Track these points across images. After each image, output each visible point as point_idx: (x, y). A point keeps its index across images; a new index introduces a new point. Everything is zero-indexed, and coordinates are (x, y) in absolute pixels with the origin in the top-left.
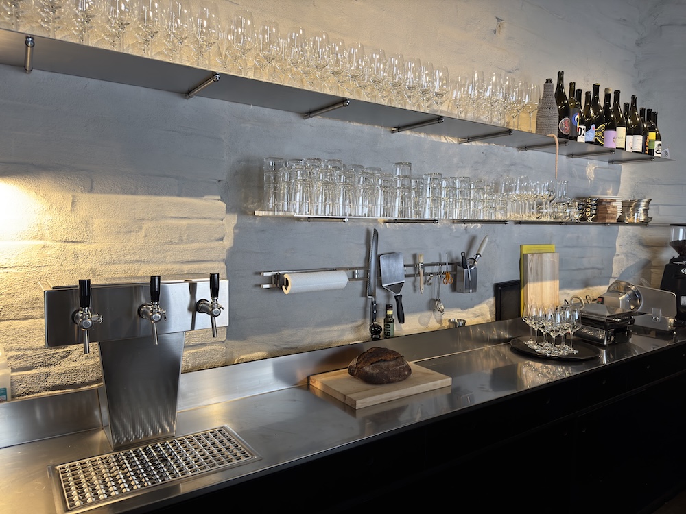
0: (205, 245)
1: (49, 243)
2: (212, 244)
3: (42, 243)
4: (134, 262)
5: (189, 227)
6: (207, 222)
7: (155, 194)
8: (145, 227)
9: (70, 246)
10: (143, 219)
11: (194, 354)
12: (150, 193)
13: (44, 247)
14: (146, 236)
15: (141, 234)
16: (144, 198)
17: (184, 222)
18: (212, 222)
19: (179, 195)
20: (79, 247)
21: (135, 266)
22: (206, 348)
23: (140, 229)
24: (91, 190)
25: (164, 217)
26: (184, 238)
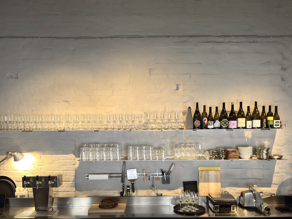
0: (69, 166)
1: (36, 166)
2: (71, 166)
3: (35, 166)
4: (53, 170)
5: (65, 162)
6: (70, 161)
7: (57, 154)
8: (55, 162)
9: (40, 166)
10: (55, 160)
11: (67, 194)
12: (56, 154)
13: (35, 167)
14: (55, 164)
15: (54, 164)
16: (55, 155)
17: (64, 161)
18: (71, 161)
19: (63, 154)
20: (42, 167)
21: (53, 171)
22: (70, 193)
23: (54, 163)
24: (44, 154)
25: (60, 160)
26: (64, 165)
